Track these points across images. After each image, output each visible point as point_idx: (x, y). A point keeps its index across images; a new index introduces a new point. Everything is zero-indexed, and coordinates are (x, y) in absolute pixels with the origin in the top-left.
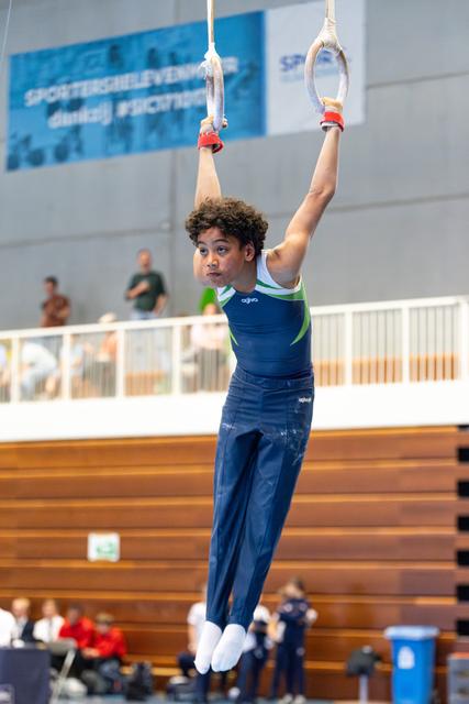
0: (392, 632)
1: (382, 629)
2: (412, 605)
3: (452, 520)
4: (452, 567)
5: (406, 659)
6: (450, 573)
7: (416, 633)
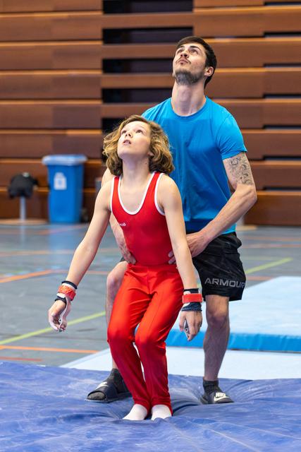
0: (47, 159)
1: (40, 158)
2: (65, 135)
3: (99, 64)
4: (99, 103)
5: (60, 182)
6: (97, 108)
7: (69, 160)
